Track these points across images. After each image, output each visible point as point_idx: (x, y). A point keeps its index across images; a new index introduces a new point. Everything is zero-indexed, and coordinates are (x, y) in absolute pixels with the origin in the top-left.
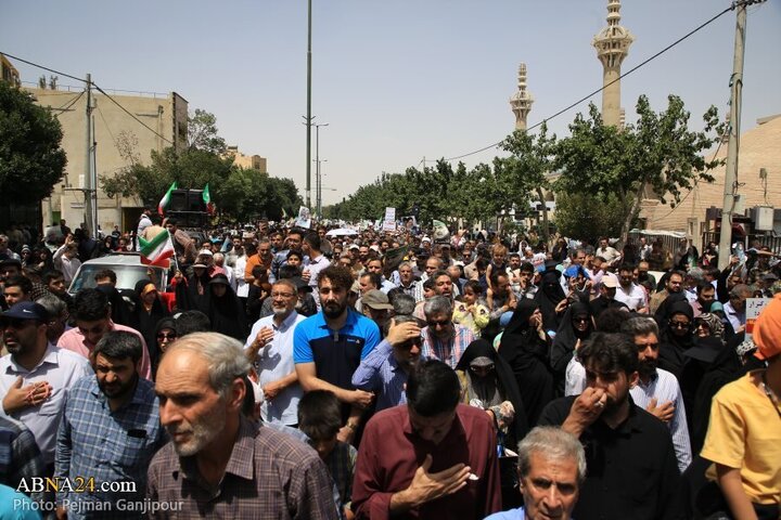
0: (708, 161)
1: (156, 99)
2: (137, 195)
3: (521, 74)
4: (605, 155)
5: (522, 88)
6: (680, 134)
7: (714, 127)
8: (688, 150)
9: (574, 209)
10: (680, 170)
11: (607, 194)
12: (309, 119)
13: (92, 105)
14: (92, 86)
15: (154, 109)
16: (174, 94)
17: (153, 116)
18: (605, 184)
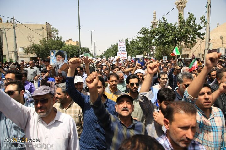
0: (202, 33)
1: (41, 25)
2: (35, 53)
3: (154, 14)
4: (168, 33)
5: (155, 18)
6: (193, 25)
7: (203, 22)
8: (195, 30)
9: (160, 51)
10: (193, 37)
11: (169, 45)
12: (79, 27)
13: (15, 26)
14: (15, 20)
15: (41, 28)
16: (47, 23)
17: (41, 30)
18: (168, 42)
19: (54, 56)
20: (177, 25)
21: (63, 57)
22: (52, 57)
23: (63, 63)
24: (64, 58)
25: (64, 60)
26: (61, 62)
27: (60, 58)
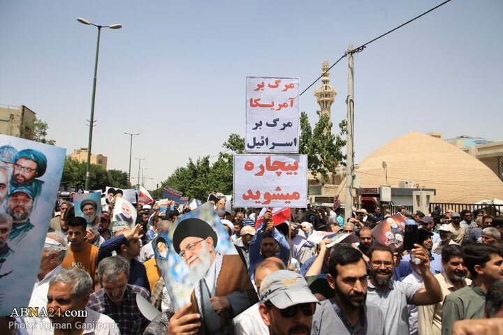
1: (9, 110)
6: (327, 137)
8: (331, 148)
12: (92, 122)
15: (6, 116)
16: (24, 107)
17: (6, 121)
19: (169, 252)
21: (205, 238)
22: (166, 259)
23: (218, 261)
24: (210, 239)
25: (215, 245)
26: (206, 260)
27: (195, 244)
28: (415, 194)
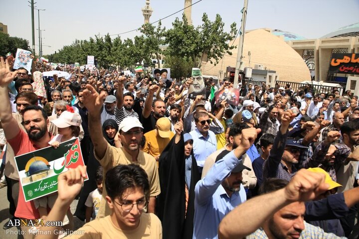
0: (230, 46)
4: (188, 39)
5: (148, 4)
6: (220, 32)
8: (223, 40)
9: (173, 63)
10: (219, 49)
11: (188, 57)
12: (33, 3)
18: (187, 53)
20: (200, 30)
28: (269, 74)
